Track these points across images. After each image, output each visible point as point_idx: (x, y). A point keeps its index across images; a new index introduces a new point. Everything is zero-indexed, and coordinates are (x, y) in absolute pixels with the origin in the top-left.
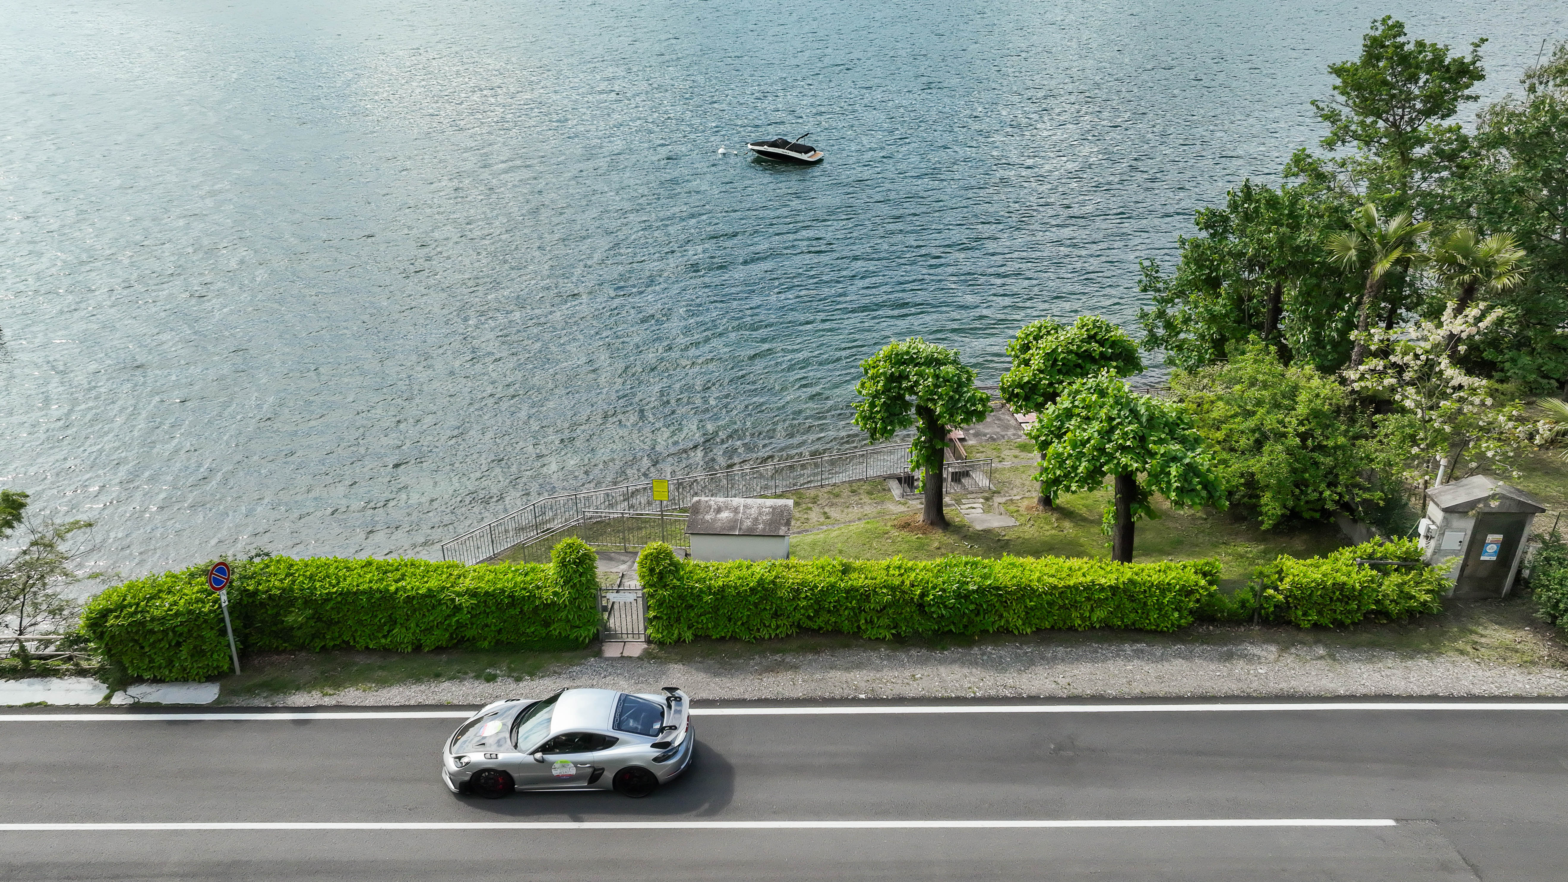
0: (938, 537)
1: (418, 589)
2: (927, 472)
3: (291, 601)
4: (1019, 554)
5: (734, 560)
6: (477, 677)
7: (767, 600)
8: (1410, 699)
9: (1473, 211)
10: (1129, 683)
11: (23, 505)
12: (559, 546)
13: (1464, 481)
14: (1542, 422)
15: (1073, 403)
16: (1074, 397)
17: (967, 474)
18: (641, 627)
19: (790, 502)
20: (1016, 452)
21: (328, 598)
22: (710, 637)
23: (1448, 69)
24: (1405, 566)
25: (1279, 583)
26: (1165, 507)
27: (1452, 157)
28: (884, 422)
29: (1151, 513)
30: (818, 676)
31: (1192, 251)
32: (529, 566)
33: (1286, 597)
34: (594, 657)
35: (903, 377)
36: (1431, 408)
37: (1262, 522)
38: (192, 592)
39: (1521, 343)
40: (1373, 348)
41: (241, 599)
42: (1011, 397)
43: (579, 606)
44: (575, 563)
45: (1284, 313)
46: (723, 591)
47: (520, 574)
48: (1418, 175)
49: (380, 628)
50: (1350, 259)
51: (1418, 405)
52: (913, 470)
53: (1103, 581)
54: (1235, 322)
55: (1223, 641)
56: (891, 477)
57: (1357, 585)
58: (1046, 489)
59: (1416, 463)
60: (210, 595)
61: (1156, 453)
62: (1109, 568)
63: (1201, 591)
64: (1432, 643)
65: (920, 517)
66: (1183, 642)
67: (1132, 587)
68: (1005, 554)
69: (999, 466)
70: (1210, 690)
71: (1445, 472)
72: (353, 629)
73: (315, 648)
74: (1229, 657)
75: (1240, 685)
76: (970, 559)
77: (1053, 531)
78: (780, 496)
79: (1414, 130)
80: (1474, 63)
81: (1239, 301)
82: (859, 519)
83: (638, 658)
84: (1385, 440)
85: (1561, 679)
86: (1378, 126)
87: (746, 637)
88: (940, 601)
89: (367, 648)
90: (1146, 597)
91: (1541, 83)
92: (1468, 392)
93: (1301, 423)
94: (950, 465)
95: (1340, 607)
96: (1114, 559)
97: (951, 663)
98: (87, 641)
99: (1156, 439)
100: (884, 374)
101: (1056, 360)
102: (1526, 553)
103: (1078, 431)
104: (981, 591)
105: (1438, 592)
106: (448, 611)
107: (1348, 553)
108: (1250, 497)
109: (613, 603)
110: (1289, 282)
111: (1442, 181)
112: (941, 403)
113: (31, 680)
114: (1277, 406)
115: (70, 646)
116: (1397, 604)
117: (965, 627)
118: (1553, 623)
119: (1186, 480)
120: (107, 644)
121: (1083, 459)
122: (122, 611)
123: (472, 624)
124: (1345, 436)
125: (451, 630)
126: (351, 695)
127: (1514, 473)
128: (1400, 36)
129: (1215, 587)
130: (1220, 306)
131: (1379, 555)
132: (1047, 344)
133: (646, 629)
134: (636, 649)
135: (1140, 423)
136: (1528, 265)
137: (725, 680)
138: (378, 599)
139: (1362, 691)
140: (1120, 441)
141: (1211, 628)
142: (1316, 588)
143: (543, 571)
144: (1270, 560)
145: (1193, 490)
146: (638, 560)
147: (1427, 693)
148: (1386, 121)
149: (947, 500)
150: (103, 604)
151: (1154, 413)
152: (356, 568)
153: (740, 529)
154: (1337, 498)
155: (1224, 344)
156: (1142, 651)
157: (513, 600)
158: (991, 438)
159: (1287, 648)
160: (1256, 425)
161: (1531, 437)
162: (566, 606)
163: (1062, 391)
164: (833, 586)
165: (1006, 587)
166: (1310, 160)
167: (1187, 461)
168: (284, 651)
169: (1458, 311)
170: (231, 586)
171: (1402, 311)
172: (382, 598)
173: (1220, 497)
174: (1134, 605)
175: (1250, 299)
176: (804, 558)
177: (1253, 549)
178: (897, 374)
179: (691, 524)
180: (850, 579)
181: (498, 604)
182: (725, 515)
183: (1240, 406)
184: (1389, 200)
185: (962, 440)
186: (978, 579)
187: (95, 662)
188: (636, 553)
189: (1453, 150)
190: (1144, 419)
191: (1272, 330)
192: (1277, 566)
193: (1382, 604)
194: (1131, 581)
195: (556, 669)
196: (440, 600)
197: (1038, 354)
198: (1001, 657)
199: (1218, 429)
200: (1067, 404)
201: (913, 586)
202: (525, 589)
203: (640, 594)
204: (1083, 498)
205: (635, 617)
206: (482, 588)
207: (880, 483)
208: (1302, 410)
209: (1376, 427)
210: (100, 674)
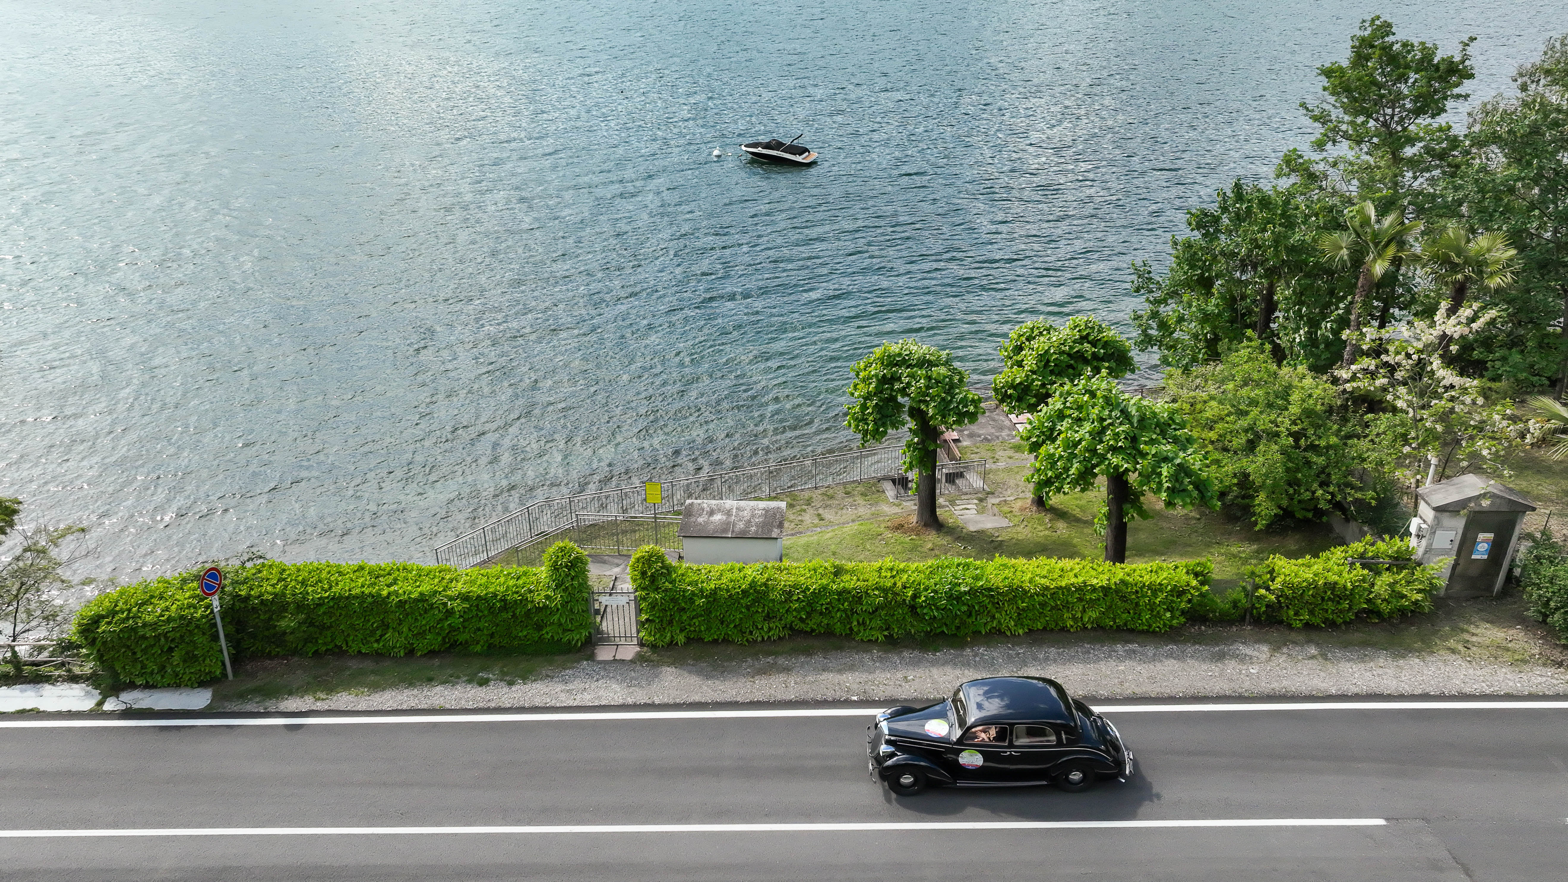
0: (932, 538)
1: (410, 593)
2: (920, 473)
3: (283, 606)
4: (1012, 555)
5: (726, 563)
6: (470, 681)
7: (759, 602)
8: (1401, 698)
9: (1464, 209)
10: (1121, 683)
11: (15, 512)
12: (551, 550)
13: (1455, 480)
14: (1532, 421)
15: (1064, 403)
16: (1065, 398)
17: (961, 475)
18: (634, 630)
19: (783, 505)
20: (1010, 453)
21: (321, 602)
22: (703, 639)
23: (1437, 68)
24: (1397, 566)
25: (1271, 583)
26: (1157, 507)
27: (1442, 156)
28: (876, 423)
29: (1143, 514)
30: (810, 678)
31: (1184, 252)
32: (521, 569)
33: (1278, 597)
34: (587, 660)
35: (896, 378)
36: (1423, 407)
37: (1255, 523)
38: (183, 597)
39: (1515, 342)
40: (1365, 347)
41: (233, 604)
42: (1004, 398)
43: (571, 609)
44: (566, 566)
45: (1277, 314)
46: (716, 593)
47: (513, 578)
48: (1409, 174)
49: (373, 632)
50: (1341, 258)
51: (1410, 404)
52: (906, 471)
53: (1095, 581)
54: (1227, 322)
55: (1215, 641)
56: (885, 478)
57: (1349, 584)
58: (1038, 490)
59: (1407, 462)
60: (202, 600)
61: (1147, 454)
62: (1101, 569)
63: (1192, 591)
64: (1423, 641)
65: (914, 519)
66: (1175, 642)
67: (1124, 588)
68: (997, 555)
69: (994, 467)
70: (1202, 690)
71: (1436, 470)
72: (346, 634)
73: (307, 653)
74: (1220, 657)
75: (1232, 685)
76: (962, 560)
77: (1047, 532)
78: (775, 498)
79: (1405, 129)
80: (1463, 62)
81: (1231, 301)
82: (853, 521)
83: (631, 661)
84: (1377, 440)
85: (1552, 677)
86: (1369, 125)
87: (738, 639)
88: (932, 603)
89: (360, 652)
90: (1138, 597)
91: (1533, 82)
92: (1459, 391)
93: (1294, 423)
94: (944, 466)
95: (1330, 606)
96: (1107, 559)
97: (943, 665)
98: (80, 647)
99: (1147, 439)
100: (876, 375)
101: (1048, 361)
102: (1518, 551)
103: (1070, 432)
104: (972, 592)
105: (1430, 591)
106: (440, 615)
107: (1339, 553)
108: (1243, 497)
109: (606, 606)
110: (1283, 281)
111: (1432, 181)
112: (933, 404)
113: (24, 686)
114: (1270, 405)
115: (62, 652)
116: (1389, 603)
117: (958, 628)
118: (1544, 621)
119: (1177, 480)
120: (99, 650)
121: (1074, 461)
122: (113, 617)
123: (465, 628)
124: (1337, 436)
125: (444, 634)
126: (343, 699)
127: (1505, 472)
128: (1388, 35)
129: (1207, 587)
130: (1212, 304)
131: (1370, 554)
132: (1040, 344)
133: (638, 632)
134: (629, 652)
135: (1131, 424)
136: (1519, 264)
137: (717, 682)
138: (370, 604)
139: (1355, 690)
140: (1111, 442)
141: (1203, 627)
142: (1308, 588)
143: (535, 575)
144: (1262, 560)
145: (1184, 490)
146: (631, 563)
147: (1418, 691)
148: (1377, 120)
149: (940, 501)
150: (94, 611)
151: (1145, 414)
152: (348, 573)
153: (733, 531)
154: (1330, 497)
155: (1217, 344)
156: (1134, 652)
157: (505, 604)
158: (986, 439)
159: (1279, 648)
160: (1249, 424)
161: (1523, 436)
162: (558, 610)
163: (1055, 392)
164: (824, 588)
165: (998, 588)
166: (1301, 161)
167: (1178, 461)
168: (277, 656)
169: (1452, 311)
170: (223, 592)
171: (1396, 312)
172: (374, 602)
173: (1212, 498)
174: (1126, 605)
175: (1244, 297)
176: (797, 560)
177: (1247, 549)
178: (889, 376)
179: (684, 527)
180: (842, 581)
181: (491, 608)
182: (718, 517)
183: (1233, 406)
184: (1380, 199)
185: (956, 441)
186: (970, 581)
187: (88, 668)
188: (629, 556)
189: (1444, 149)
190: (1135, 420)
191: (1265, 330)
192: (1269, 566)
193: (1374, 603)
194: (1122, 581)
195: (549, 673)
196: (432, 604)
197: (1031, 355)
198: (993, 658)
199: (1211, 429)
200: (1059, 406)
201: (905, 588)
202: (517, 593)
203: (632, 597)
204: (1076, 499)
205: (627, 619)
206: (474, 592)
207: (874, 485)
208: (1294, 410)
209: (1368, 427)
210: (92, 680)
